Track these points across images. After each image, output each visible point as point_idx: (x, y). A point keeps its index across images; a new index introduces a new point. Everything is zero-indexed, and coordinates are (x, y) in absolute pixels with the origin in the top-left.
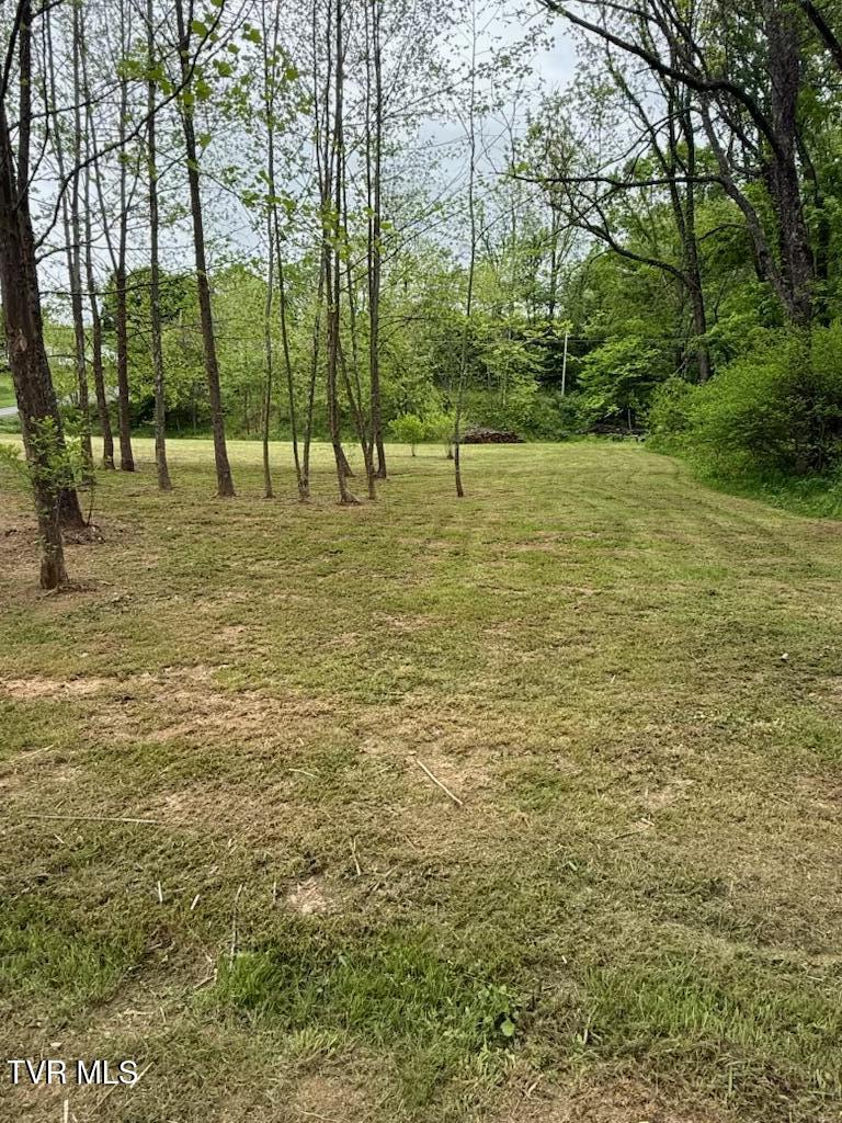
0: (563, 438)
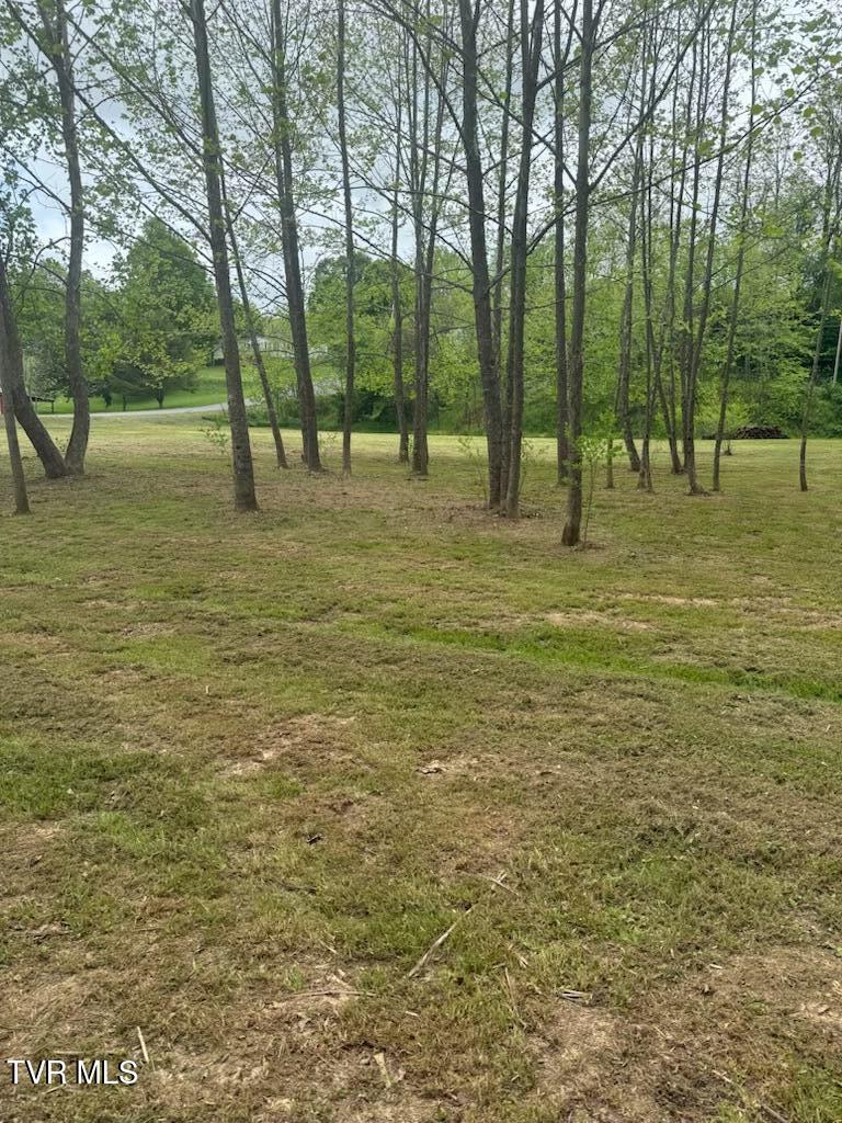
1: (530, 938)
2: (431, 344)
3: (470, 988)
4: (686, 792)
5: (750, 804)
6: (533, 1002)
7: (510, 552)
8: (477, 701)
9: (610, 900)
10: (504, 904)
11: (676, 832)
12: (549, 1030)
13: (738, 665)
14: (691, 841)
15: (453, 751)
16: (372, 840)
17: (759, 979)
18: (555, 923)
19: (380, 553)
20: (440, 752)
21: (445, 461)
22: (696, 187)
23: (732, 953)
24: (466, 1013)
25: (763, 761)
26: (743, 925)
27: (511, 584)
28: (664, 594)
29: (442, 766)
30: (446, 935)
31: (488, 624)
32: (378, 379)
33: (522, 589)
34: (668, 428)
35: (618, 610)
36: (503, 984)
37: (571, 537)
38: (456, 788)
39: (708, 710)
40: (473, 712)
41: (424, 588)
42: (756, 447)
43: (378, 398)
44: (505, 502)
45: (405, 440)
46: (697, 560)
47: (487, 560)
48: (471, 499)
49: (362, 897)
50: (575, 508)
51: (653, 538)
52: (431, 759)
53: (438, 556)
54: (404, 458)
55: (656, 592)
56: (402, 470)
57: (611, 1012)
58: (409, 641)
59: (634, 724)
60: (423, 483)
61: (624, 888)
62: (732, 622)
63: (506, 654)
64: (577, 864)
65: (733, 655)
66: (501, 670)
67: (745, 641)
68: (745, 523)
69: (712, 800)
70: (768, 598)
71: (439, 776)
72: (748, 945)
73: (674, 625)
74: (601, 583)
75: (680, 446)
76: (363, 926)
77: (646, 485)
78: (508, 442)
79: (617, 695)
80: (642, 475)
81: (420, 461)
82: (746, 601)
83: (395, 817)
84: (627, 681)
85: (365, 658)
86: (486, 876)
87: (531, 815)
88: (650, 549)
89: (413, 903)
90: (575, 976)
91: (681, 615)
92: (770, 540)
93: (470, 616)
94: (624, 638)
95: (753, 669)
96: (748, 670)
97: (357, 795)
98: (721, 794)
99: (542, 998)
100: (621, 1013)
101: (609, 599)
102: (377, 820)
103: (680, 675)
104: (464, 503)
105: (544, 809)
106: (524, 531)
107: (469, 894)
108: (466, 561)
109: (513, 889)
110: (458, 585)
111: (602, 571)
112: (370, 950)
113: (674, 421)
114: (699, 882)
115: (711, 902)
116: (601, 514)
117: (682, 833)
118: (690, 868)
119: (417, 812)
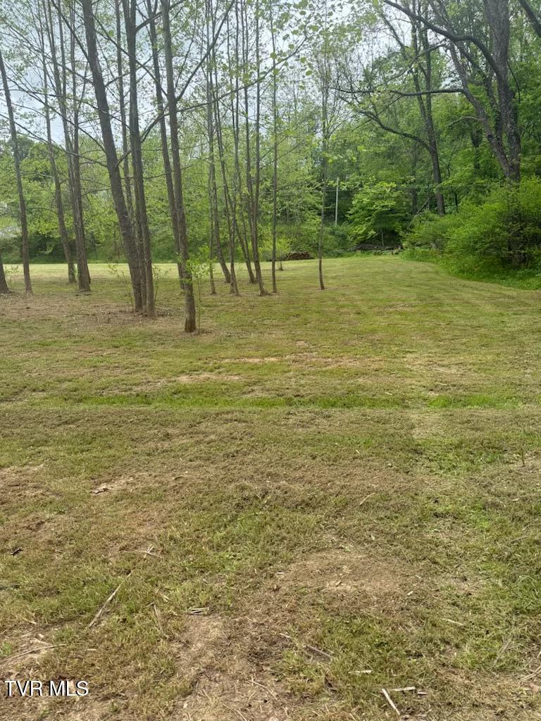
1: (169, 584)
2: (83, 200)
3: (131, 624)
4: (262, 473)
5: (298, 474)
6: (173, 621)
7: (151, 339)
8: (133, 440)
9: (219, 548)
10: (153, 565)
11: (257, 498)
12: (183, 636)
13: (290, 394)
14: (265, 502)
15: (117, 475)
16: (60, 544)
17: (304, 574)
18: (185, 570)
19: (58, 348)
20: (107, 477)
21: (103, 281)
22: (246, 103)
23: (289, 564)
24: (129, 640)
25: (305, 447)
26: (295, 545)
27: (153, 361)
28: (248, 357)
29: (109, 487)
30: (114, 594)
31: (139, 388)
32: (46, 225)
33: (161, 363)
34: (245, 255)
35: (221, 370)
36: (153, 616)
37: (191, 327)
38: (117, 499)
39: (274, 423)
40: (130, 447)
41: (92, 369)
42: (297, 265)
43: (49, 239)
44: (146, 307)
45: (71, 267)
46: (266, 335)
47: (136, 346)
48: (123, 306)
49: (54, 583)
50: (191, 308)
51: (240, 324)
52: (100, 483)
53: (101, 346)
54: (72, 280)
55: (244, 357)
56: (71, 289)
57: (221, 616)
58: (82, 407)
59: (232, 438)
60: (87, 298)
61: (227, 538)
62: (286, 370)
63: (152, 407)
64: (198, 530)
65: (287, 388)
66: (148, 417)
67: (294, 379)
68: (292, 310)
69: (277, 475)
70: (305, 354)
71: (107, 493)
72: (297, 557)
73: (254, 375)
74: (211, 354)
75: (253, 265)
76: (55, 602)
77: (235, 291)
78: (143, 267)
79: (222, 422)
80: (232, 285)
81: (83, 282)
82: (293, 357)
83: (76, 526)
84: (228, 413)
85: (49, 422)
86: (140, 551)
87: (169, 506)
88: (238, 330)
89: (90, 579)
90: (198, 600)
91: (258, 368)
92: (305, 320)
93: (126, 384)
94: (225, 387)
95: (298, 396)
96: (295, 396)
97: (48, 516)
98: (282, 471)
99: (178, 618)
100: (227, 614)
101: (216, 363)
102: (63, 530)
103: (258, 405)
104: (118, 309)
105: (177, 500)
106: (160, 325)
107: (129, 564)
108: (122, 348)
109: (158, 555)
110: (116, 365)
111: (211, 346)
112: (61, 616)
113: (248, 250)
114: (270, 525)
115: (278, 536)
116: (209, 311)
117: (260, 498)
118: (266, 518)
119: (91, 520)
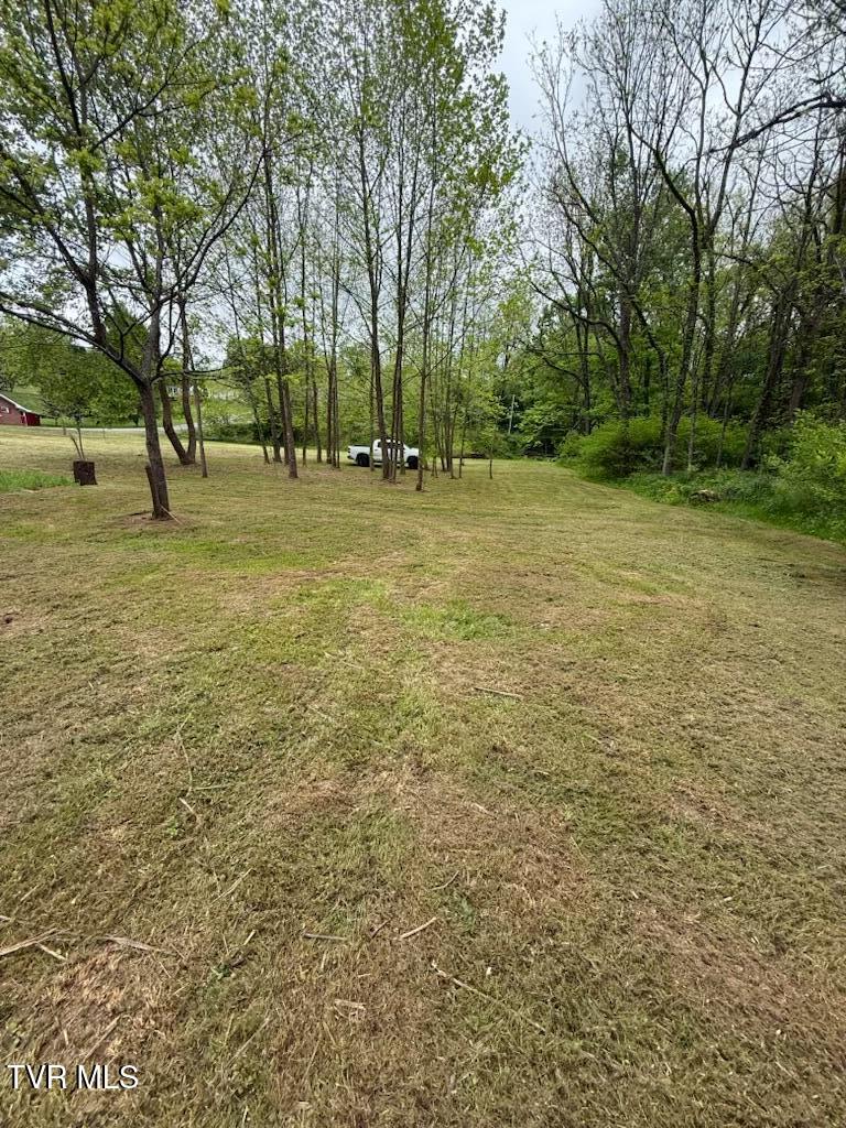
0: (510, 458)
